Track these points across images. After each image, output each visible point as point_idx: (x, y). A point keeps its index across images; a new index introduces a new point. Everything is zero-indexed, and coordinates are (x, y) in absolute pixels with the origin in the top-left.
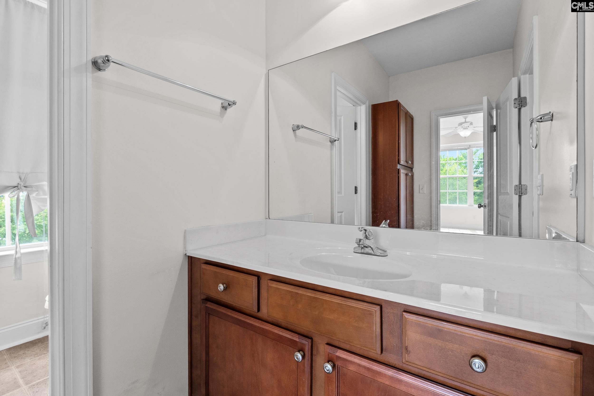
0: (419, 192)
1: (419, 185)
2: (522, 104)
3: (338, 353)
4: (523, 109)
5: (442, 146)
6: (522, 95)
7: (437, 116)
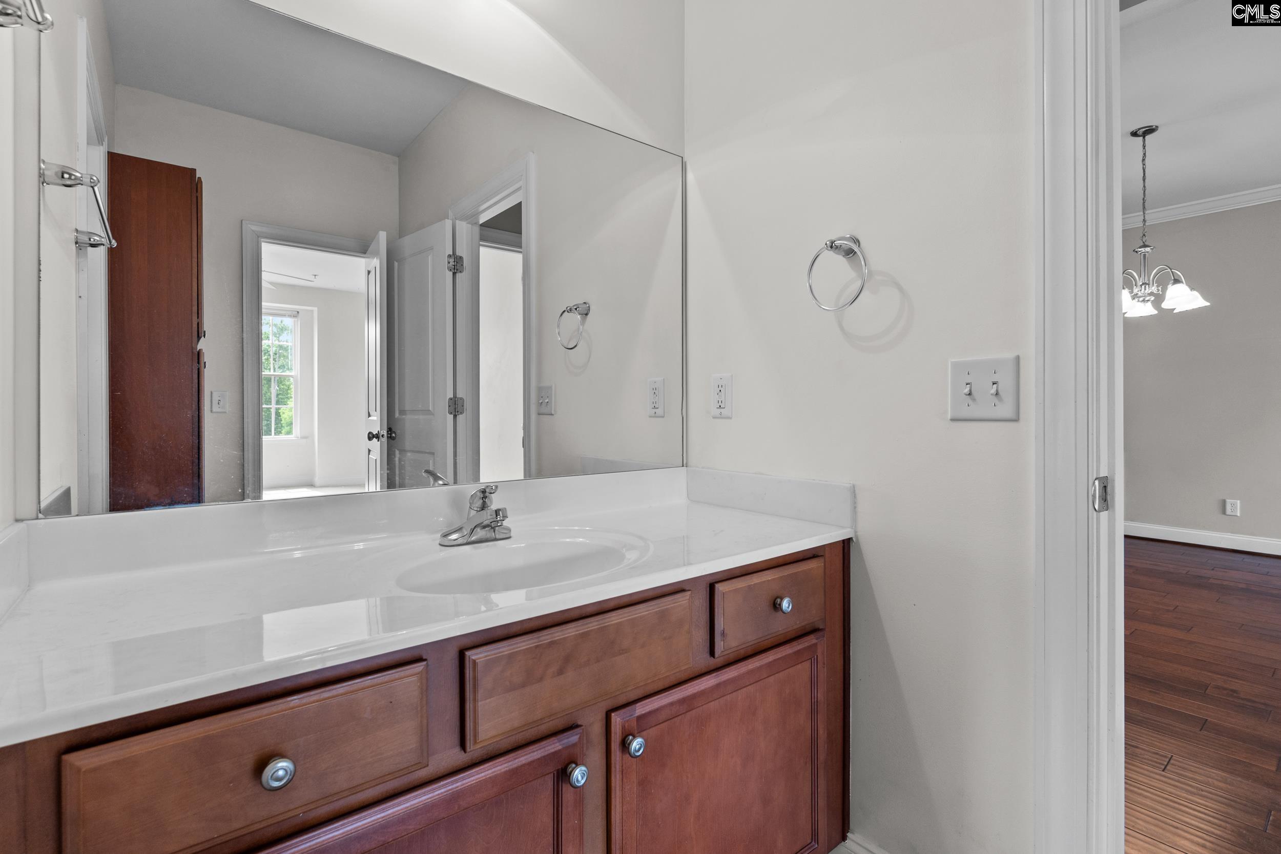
0: (211, 411)
1: (211, 393)
2: (458, 267)
3: (637, 711)
4: (458, 275)
5: (266, 305)
6: (458, 253)
7: (258, 237)
